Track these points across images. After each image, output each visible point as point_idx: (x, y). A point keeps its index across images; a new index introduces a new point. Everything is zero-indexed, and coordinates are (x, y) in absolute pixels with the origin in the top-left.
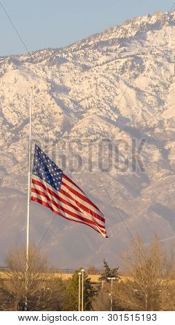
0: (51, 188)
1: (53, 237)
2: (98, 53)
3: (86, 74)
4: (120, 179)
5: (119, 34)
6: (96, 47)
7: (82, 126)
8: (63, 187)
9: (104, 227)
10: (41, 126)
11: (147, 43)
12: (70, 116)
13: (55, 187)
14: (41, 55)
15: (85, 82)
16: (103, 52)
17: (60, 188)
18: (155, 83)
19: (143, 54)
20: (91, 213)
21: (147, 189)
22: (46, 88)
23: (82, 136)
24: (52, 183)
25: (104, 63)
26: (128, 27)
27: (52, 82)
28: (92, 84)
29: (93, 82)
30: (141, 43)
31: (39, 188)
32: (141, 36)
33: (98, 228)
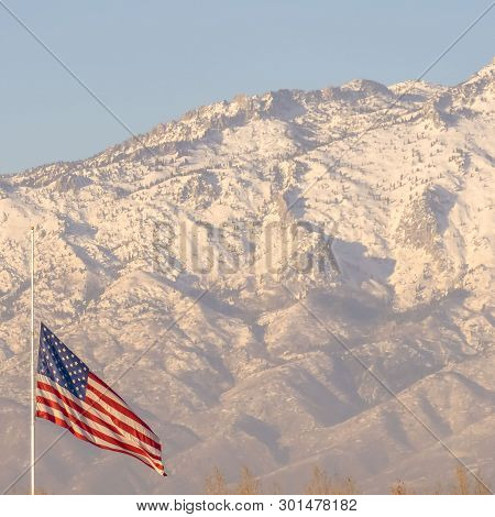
0: (69, 396)
1: (75, 478)
2: (142, 167)
3: (123, 203)
4: (185, 377)
5: (176, 135)
6: (138, 157)
7: (118, 290)
8: (89, 393)
9: (159, 459)
10: (50, 293)
11: (223, 148)
12: (98, 274)
13: (75, 394)
14: (48, 173)
15: (122, 217)
16: (151, 165)
17: (84, 395)
18: (238, 215)
19: (218, 167)
20: (138, 435)
21: (230, 393)
22: (56, 228)
23: (118, 306)
24: (71, 388)
25: (152, 185)
26: (189, 122)
27: (67, 219)
28: (133, 219)
29: (136, 216)
30: (213, 148)
31: (50, 396)
32: (212, 137)
33: (150, 460)
